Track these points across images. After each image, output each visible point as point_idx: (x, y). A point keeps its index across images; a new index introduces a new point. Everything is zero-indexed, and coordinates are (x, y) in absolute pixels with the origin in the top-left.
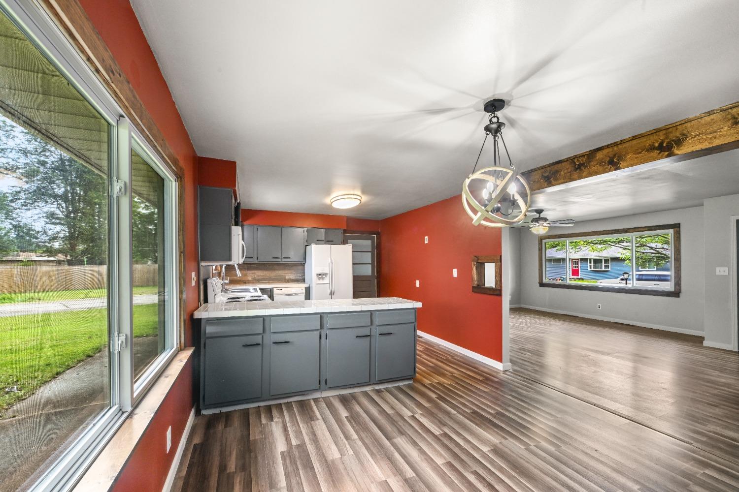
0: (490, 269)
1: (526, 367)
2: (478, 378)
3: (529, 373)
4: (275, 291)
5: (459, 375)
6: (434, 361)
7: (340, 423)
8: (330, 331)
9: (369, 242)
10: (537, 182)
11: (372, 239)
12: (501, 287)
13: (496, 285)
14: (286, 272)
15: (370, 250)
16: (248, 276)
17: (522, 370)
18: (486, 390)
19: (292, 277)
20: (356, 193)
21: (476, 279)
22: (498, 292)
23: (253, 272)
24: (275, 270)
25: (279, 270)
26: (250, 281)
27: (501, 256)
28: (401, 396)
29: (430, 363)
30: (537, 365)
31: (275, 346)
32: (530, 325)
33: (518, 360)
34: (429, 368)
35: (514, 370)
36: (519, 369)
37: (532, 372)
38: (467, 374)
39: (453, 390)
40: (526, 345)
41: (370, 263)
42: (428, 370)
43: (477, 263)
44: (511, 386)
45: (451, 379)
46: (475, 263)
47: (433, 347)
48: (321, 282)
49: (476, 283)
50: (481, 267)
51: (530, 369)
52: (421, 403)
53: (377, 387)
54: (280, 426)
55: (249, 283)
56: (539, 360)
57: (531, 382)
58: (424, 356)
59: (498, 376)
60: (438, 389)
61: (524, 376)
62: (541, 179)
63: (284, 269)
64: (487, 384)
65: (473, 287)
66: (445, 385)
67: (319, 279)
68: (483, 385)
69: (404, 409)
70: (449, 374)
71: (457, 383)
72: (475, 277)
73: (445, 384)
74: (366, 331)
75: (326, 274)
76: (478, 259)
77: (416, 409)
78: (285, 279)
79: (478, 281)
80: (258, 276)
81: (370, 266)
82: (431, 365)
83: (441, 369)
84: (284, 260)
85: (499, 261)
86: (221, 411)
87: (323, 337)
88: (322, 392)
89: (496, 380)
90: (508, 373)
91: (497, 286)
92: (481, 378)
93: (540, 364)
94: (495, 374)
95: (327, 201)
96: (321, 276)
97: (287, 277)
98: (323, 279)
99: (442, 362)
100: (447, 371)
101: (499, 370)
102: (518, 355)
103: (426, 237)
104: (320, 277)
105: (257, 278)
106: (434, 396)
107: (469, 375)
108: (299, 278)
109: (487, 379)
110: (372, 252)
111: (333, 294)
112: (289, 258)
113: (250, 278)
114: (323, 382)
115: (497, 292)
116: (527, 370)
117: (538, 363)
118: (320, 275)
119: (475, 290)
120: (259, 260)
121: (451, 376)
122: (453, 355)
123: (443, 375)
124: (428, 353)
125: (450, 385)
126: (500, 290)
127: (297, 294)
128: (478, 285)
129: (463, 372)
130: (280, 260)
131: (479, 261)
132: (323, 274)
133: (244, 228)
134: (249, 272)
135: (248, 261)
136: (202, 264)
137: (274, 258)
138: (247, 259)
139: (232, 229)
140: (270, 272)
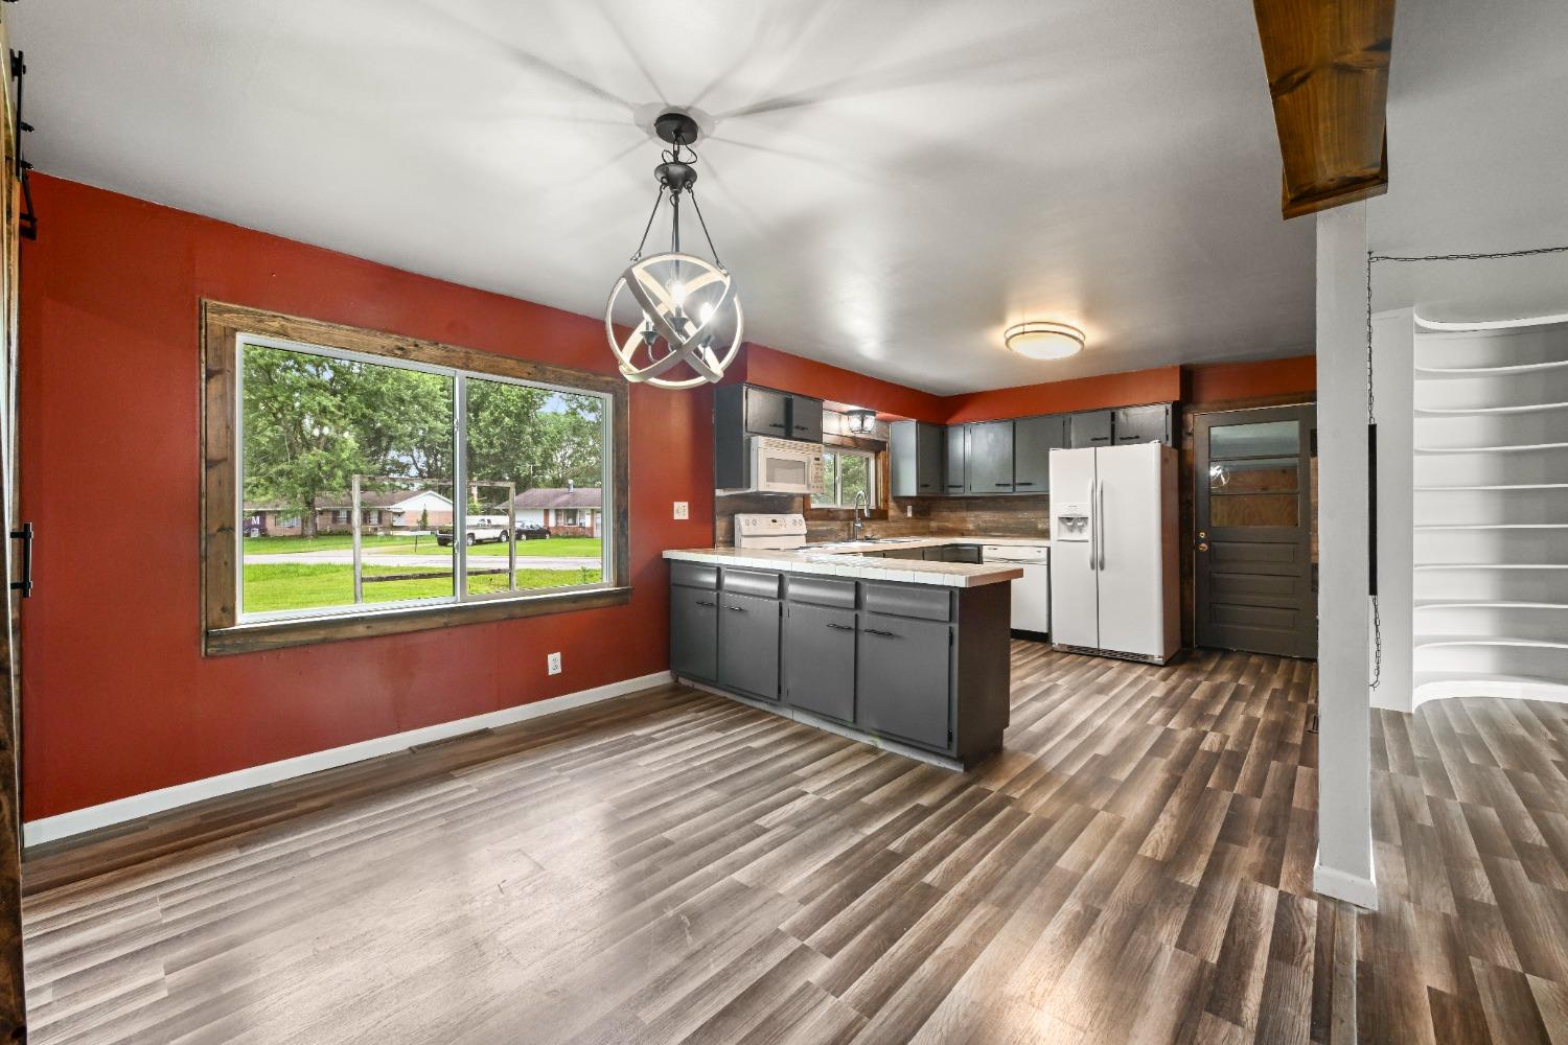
4: (986, 552)
8: (793, 604)
11: (1301, 417)
15: (1294, 451)
16: (967, 522)
23: (974, 513)
24: (1015, 510)
25: (1027, 509)
26: (972, 531)
38: (1149, 829)
48: (1075, 536)
60: (968, 802)
67: (1071, 529)
74: (848, 619)
75: (1085, 519)
78: (1036, 528)
80: (985, 522)
82: (1121, 776)
83: (1109, 792)
84: (1018, 488)
87: (785, 613)
88: (794, 713)
89: (1190, 880)
92: (1151, 853)
96: (1072, 522)
98: (1077, 529)
99: (1169, 787)
100: (1113, 800)
104: (1071, 524)
105: (983, 525)
110: (1302, 456)
111: (1102, 568)
112: (1030, 484)
113: (971, 526)
114: (784, 691)
118: (1069, 519)
120: (973, 491)
121: (1088, 809)
124: (1197, 762)
127: (1040, 562)
129: (1153, 823)
130: (1009, 490)
132: (1076, 519)
133: (947, 432)
134: (969, 513)
135: (954, 492)
136: (719, 493)
137: (999, 485)
138: (951, 490)
139: (749, 441)
140: (1007, 515)
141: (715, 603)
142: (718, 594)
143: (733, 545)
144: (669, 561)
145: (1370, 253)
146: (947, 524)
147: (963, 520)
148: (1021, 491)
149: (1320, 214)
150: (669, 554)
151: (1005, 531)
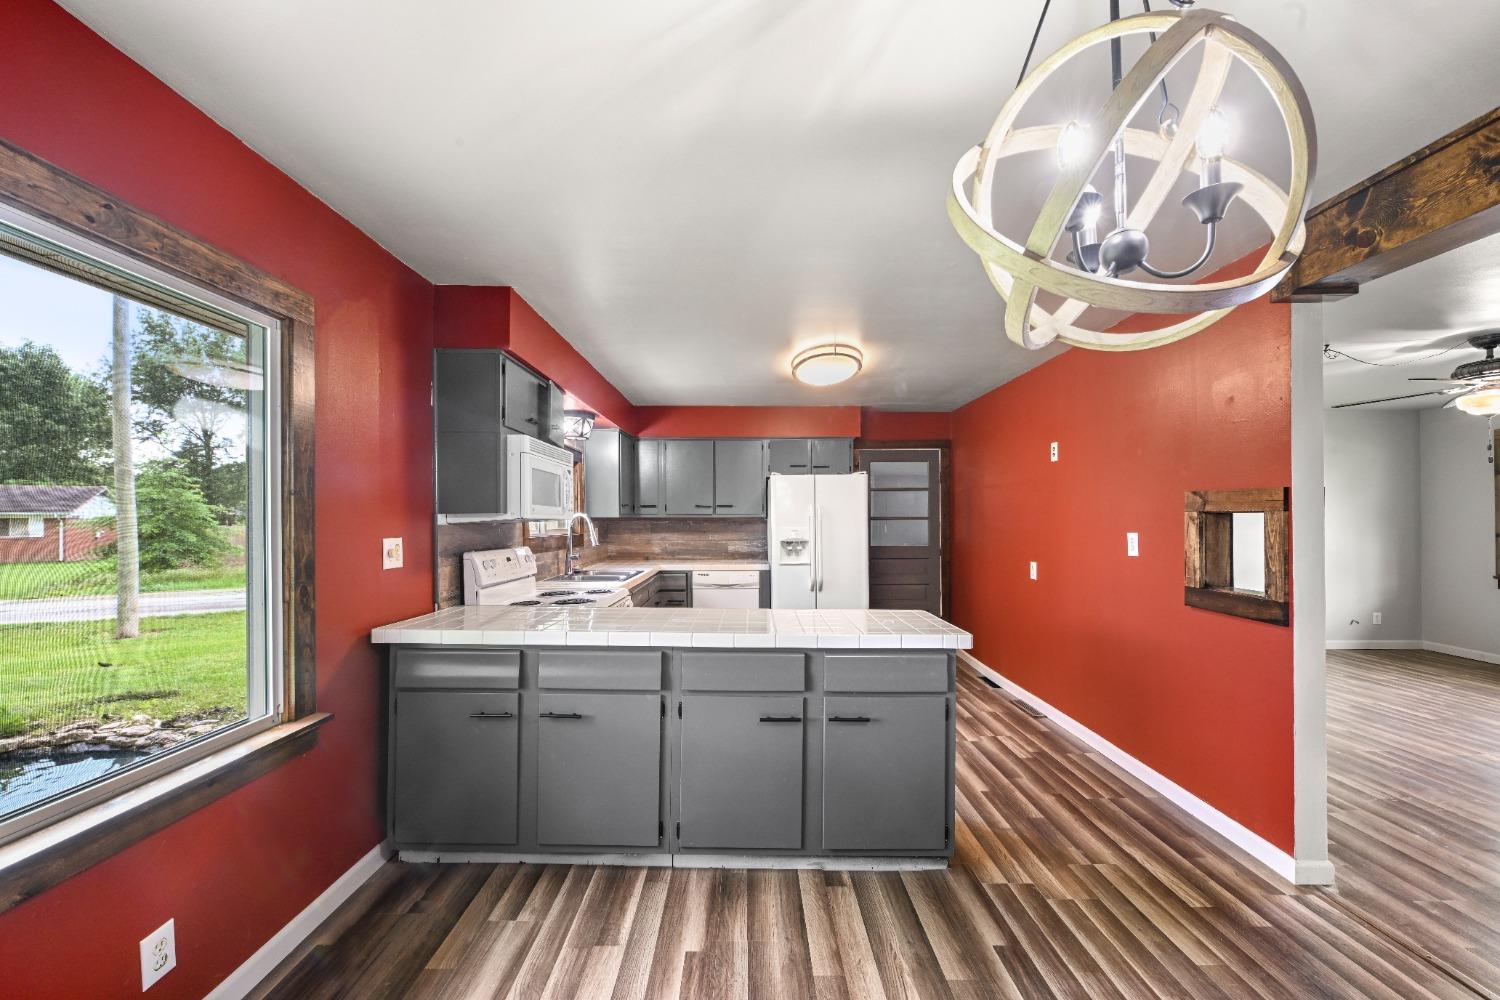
0: (1249, 532)
1: (1407, 886)
2: (1182, 895)
3: (1420, 919)
4: (696, 578)
5: (1116, 869)
6: (1048, 800)
7: (660, 972)
8: (692, 698)
9: (922, 468)
10: (1448, 193)
11: (929, 458)
12: (1289, 594)
13: (1268, 586)
14: (729, 536)
15: (926, 485)
16: (652, 544)
17: (1384, 899)
18: (1199, 960)
19: (742, 546)
20: (841, 339)
21: (1197, 565)
22: (1277, 613)
23: (663, 535)
24: (705, 532)
25: (716, 531)
26: (658, 554)
27: (1287, 492)
28: (887, 914)
29: (1031, 808)
30: (1463, 889)
31: (547, 724)
32: (1450, 714)
33: (1373, 851)
34: (1021, 826)
35: (1348, 893)
36: (1369, 890)
37: (1430, 915)
38: (1145, 870)
39: (1072, 928)
40: (1418, 790)
41: (926, 515)
42: (1017, 830)
43: (1200, 513)
44: (1317, 963)
45: (1080, 883)
46: (1195, 514)
47: (1063, 751)
48: (793, 559)
49: (1198, 576)
50: (1217, 526)
51: (1424, 899)
52: (934, 958)
53: (831, 866)
54: (518, 941)
55: (654, 559)
56: (1473, 866)
57: (1421, 967)
58: (1025, 780)
59: (1268, 906)
60: (1019, 914)
61: (1388, 927)
62: (1471, 172)
63: (725, 531)
64: (1214, 933)
65: (1188, 589)
66: (1050, 901)
67: (789, 553)
68: (1196, 933)
69: (871, 968)
70: (1084, 861)
71: (1097, 904)
72: (1195, 558)
73: (1054, 897)
74: (792, 707)
75: (804, 543)
76: (1205, 503)
77: (908, 980)
78: (726, 551)
79: (1205, 570)
80: (672, 545)
81: (925, 523)
82: (1035, 813)
83: (1060, 837)
84: (718, 510)
85: (1280, 505)
86: (438, 859)
87: (672, 712)
88: (675, 856)
89: (1257, 920)
90: (1313, 898)
91: (1272, 591)
92: (1195, 901)
93: (1474, 885)
94: (1256, 892)
95: (784, 365)
96: (791, 546)
97: (731, 548)
98: (797, 553)
99: (1073, 810)
100: (1077, 846)
101: (1281, 879)
102: (1377, 830)
103: (1055, 445)
104: (790, 548)
105: (670, 548)
106: (991, 938)
107: (1153, 881)
108: (756, 549)
109: (1220, 909)
110: (932, 491)
111: (821, 590)
112: (731, 506)
113: (657, 550)
114: (670, 830)
115: (1275, 611)
116: (1409, 902)
117: (1464, 880)
118: (790, 543)
119: (1195, 599)
120: (668, 512)
121: (1084, 867)
122: (1122, 788)
123: (1058, 860)
124: (1041, 773)
125: (1067, 905)
126: (1287, 607)
127: (742, 586)
128: (1206, 586)
129: (1134, 860)
130: (710, 511)
131: (1208, 508)
132: (797, 543)
133: (638, 445)
134: (654, 535)
135: (645, 513)
136: (442, 520)
137: (698, 506)
138: (643, 510)
139: (506, 440)
140: (696, 537)
141: (515, 712)
142: (520, 697)
143: (462, 603)
144: (385, 649)
145: (1327, 346)
146: (628, 547)
147: (648, 542)
148: (721, 513)
149: (1294, 306)
150: (382, 635)
151: (695, 554)
